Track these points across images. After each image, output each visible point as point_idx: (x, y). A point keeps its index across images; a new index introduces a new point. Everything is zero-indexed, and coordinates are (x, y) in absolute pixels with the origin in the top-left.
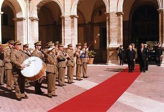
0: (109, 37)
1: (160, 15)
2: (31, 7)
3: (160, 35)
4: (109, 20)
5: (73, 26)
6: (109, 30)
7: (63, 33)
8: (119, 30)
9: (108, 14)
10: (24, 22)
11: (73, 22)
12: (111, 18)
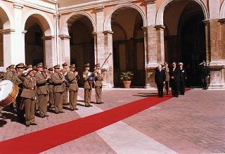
0: (147, 56)
1: (206, 27)
2: (61, 24)
3: (207, 51)
4: (147, 35)
5: (106, 44)
6: (147, 47)
7: (95, 52)
8: (159, 47)
9: (146, 29)
10: (53, 41)
11: (106, 39)
12: (149, 32)
